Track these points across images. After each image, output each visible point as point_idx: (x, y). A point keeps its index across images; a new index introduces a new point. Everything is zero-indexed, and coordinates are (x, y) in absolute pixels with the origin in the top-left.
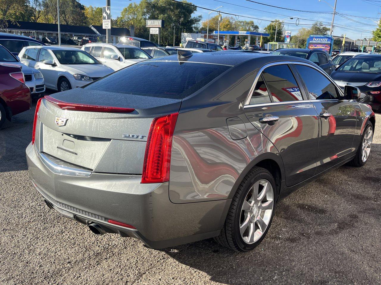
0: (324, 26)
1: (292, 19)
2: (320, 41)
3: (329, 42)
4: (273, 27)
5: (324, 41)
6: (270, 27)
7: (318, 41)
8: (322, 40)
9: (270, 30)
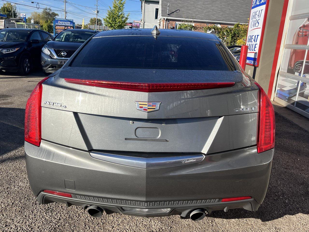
0: (53, 12)
1: (33, 3)
2: (64, 24)
3: (72, 25)
4: (7, 9)
5: (67, 24)
6: (4, 9)
7: (62, 23)
8: (66, 23)
9: (4, 11)
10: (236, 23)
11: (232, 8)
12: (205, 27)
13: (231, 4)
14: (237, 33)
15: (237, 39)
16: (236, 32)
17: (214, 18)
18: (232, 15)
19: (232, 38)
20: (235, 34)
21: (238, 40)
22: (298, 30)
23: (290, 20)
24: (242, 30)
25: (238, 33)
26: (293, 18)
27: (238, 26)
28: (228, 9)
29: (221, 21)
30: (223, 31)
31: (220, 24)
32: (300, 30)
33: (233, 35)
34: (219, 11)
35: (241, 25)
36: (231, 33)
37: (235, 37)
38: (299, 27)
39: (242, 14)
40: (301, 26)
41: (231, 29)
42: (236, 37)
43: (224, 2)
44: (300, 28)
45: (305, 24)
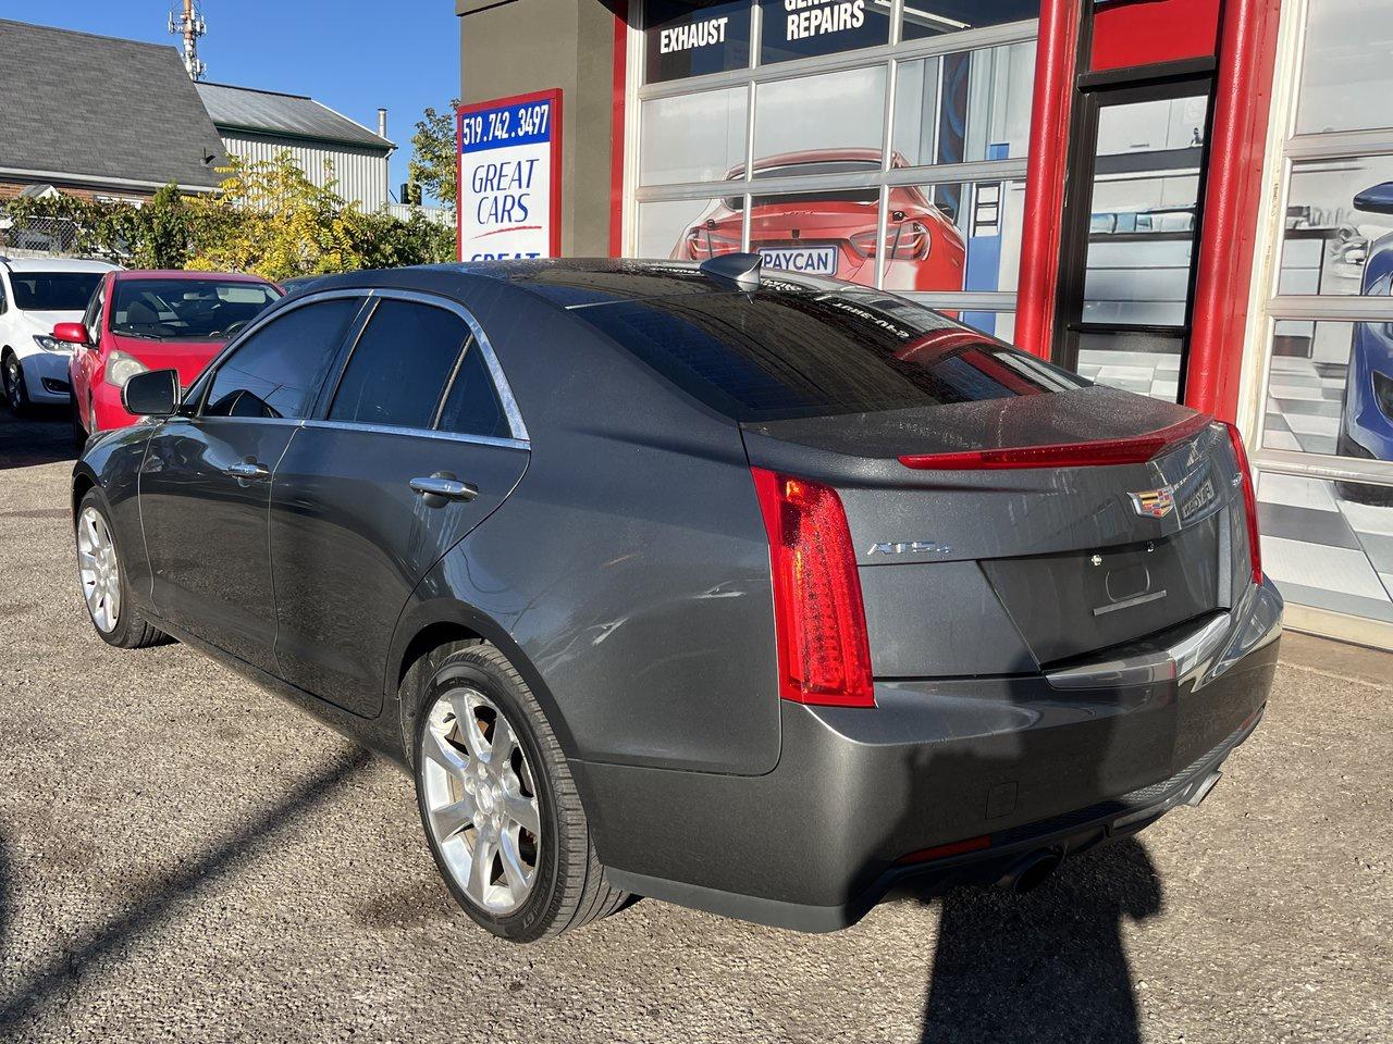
10: (163, 185)
11: (95, 113)
12: (16, 201)
13: (85, 93)
14: (177, 229)
15: (183, 255)
16: (173, 224)
17: (20, 155)
18: (103, 144)
19: (158, 250)
20: (168, 234)
21: (189, 262)
22: (685, 236)
23: (637, 203)
24: (196, 217)
25: (181, 231)
26: (650, 196)
27: (174, 195)
28: (75, 117)
29: (56, 171)
30: (110, 221)
31: (57, 183)
32: (697, 237)
33: (162, 238)
34: (33, 124)
35: (193, 194)
36: (151, 229)
37: (171, 247)
38: (690, 227)
39: (150, 142)
40: (698, 223)
41: (147, 212)
42: (174, 246)
43: (48, 84)
44: (696, 230)
45: (717, 219)
